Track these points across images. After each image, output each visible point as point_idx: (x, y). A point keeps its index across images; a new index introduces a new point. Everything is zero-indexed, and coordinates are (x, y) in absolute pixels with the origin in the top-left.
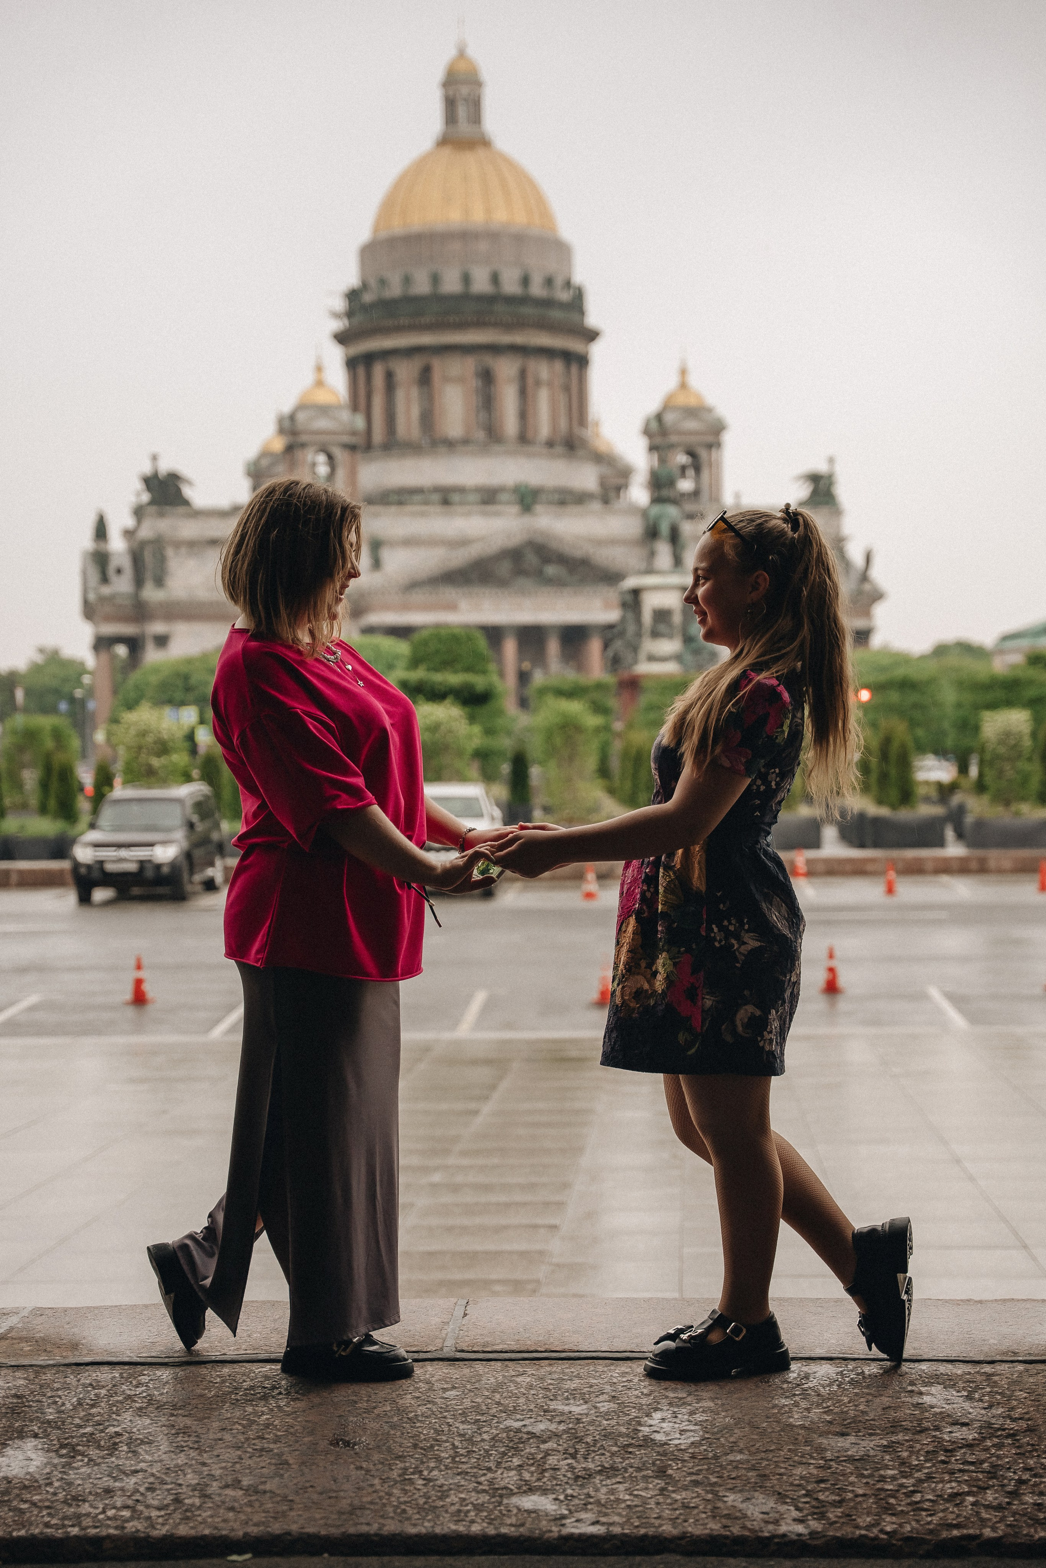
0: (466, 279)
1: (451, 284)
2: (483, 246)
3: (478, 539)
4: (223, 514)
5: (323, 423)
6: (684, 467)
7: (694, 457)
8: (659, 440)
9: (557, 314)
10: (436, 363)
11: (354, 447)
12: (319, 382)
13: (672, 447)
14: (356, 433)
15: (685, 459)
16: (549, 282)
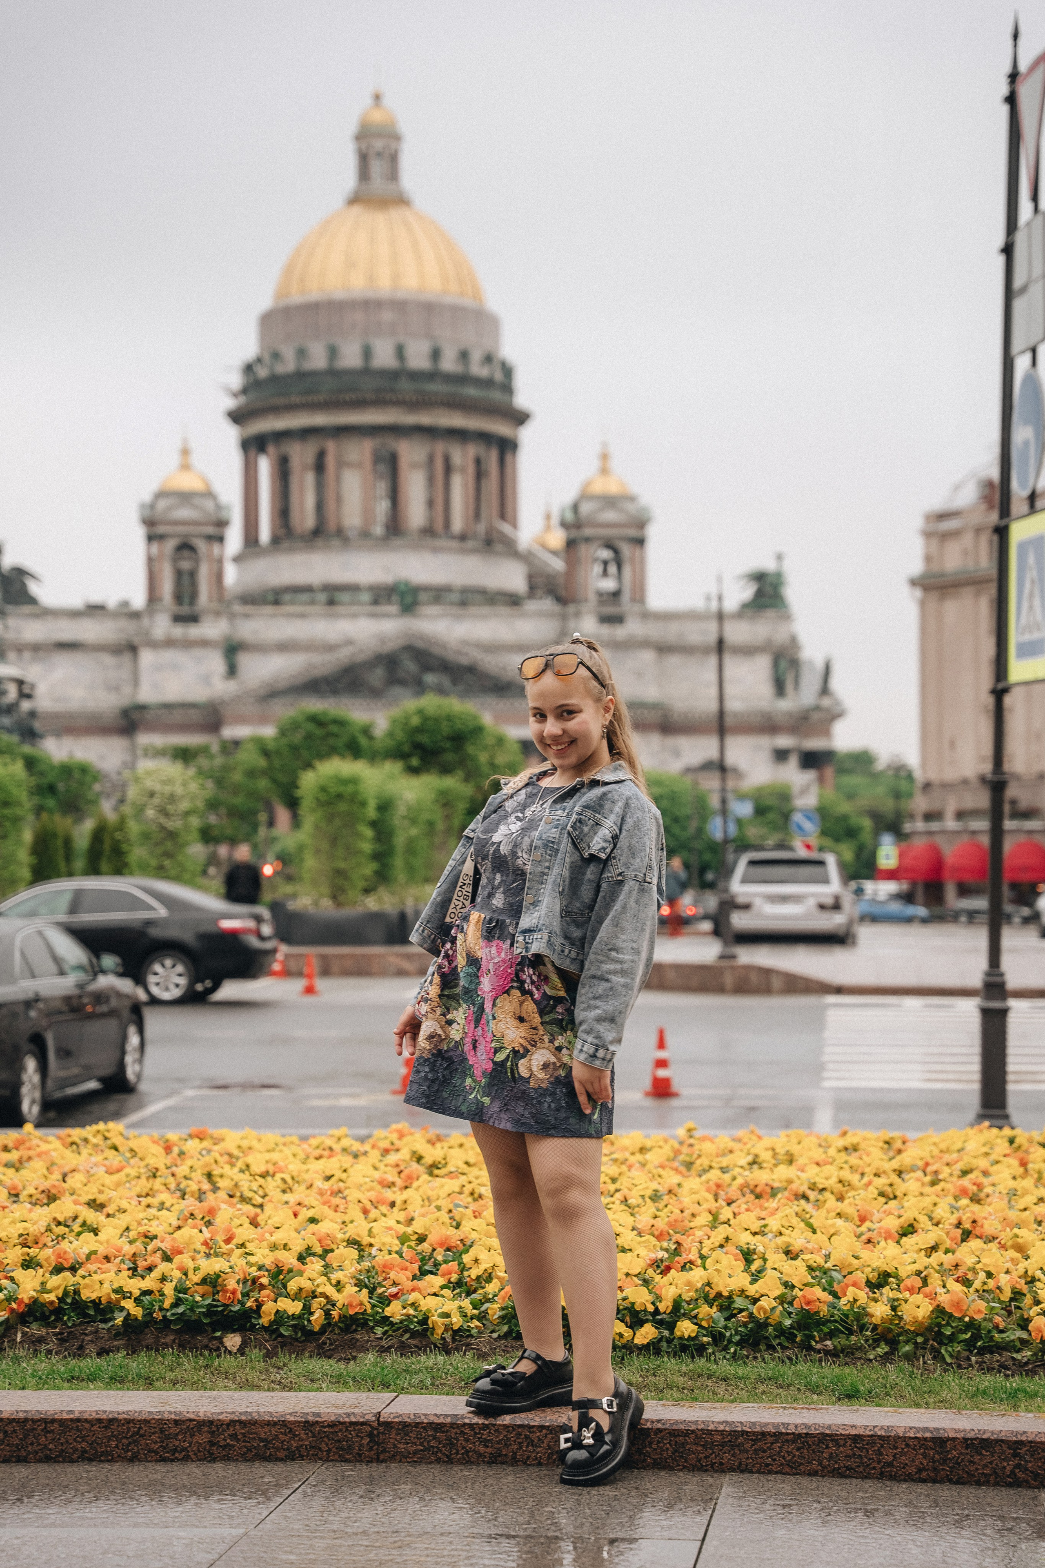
0: (367, 353)
1: (351, 358)
2: (387, 316)
3: (350, 642)
4: (74, 614)
5: (184, 513)
6: (605, 563)
7: (616, 551)
8: (574, 533)
9: (472, 392)
10: (331, 446)
11: (221, 539)
12: (185, 467)
13: (588, 540)
14: (222, 524)
15: (606, 554)
16: (464, 357)
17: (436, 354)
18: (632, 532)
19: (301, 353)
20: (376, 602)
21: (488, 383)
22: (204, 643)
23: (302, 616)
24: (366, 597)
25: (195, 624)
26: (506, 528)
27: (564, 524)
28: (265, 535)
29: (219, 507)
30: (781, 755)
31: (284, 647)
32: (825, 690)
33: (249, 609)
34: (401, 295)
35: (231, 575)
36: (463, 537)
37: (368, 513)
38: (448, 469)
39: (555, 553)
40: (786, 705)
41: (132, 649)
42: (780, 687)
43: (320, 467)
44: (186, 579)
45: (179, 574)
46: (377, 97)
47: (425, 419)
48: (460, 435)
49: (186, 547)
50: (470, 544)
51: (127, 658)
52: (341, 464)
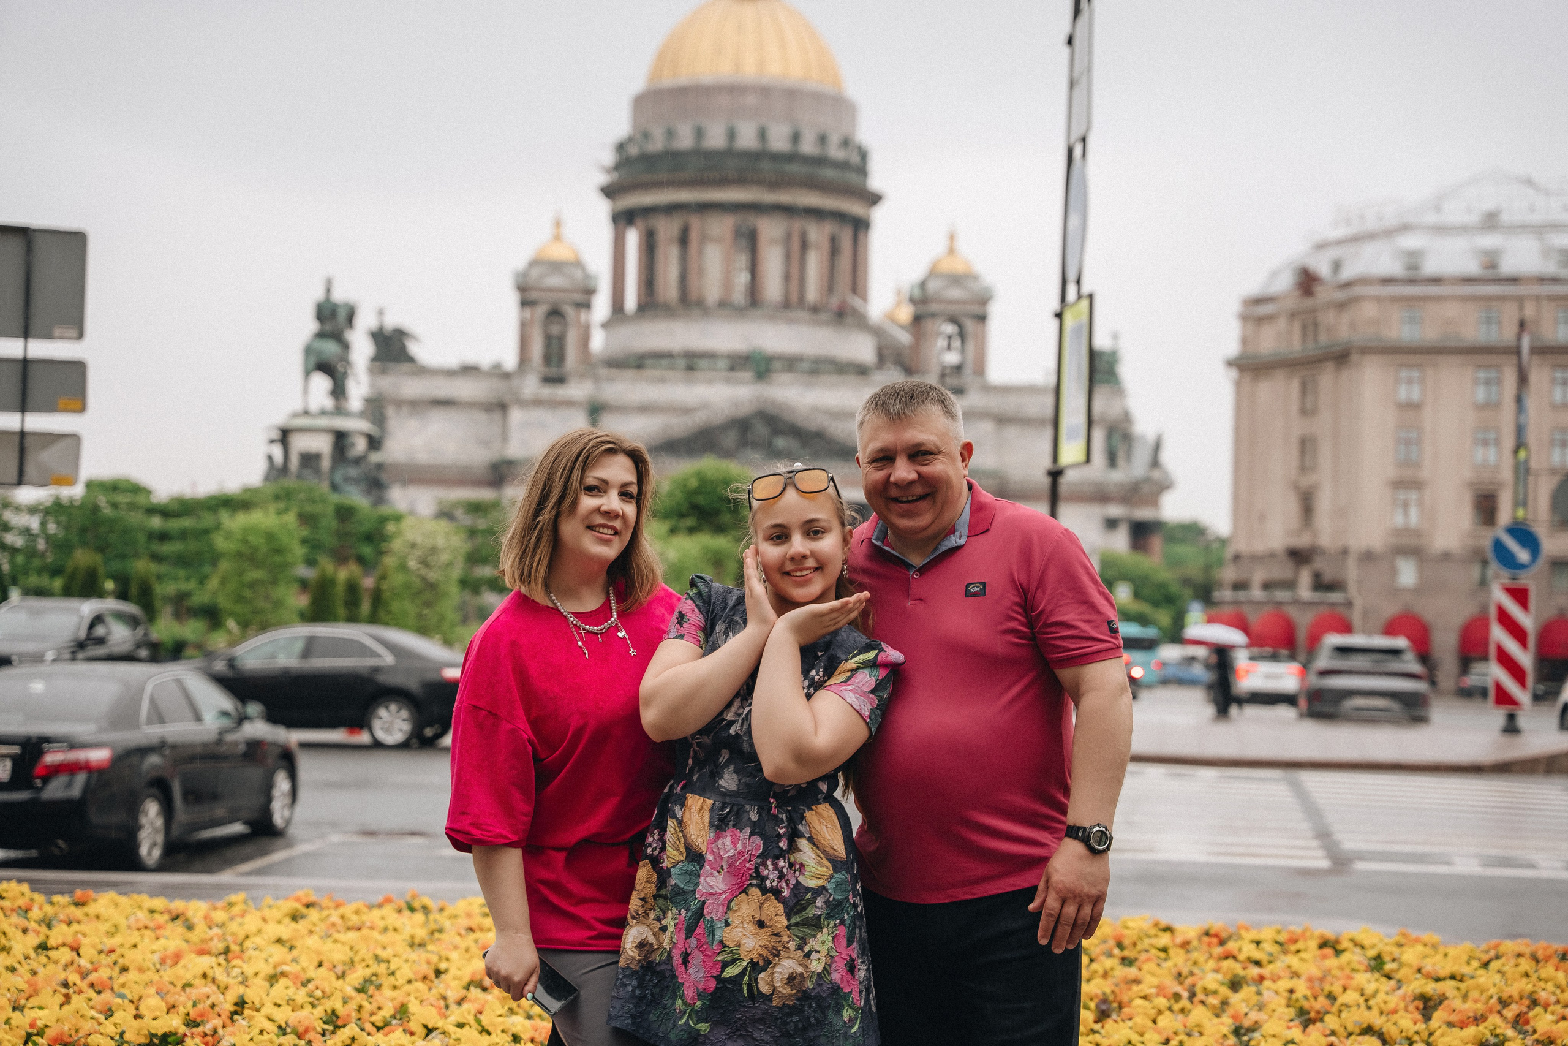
0: (732, 135)
1: (716, 139)
2: (751, 100)
3: (705, 406)
4: (450, 373)
5: (555, 281)
6: (950, 337)
7: (960, 326)
8: (921, 309)
9: (829, 173)
10: (695, 222)
11: (587, 306)
12: (558, 238)
13: (933, 315)
14: (590, 292)
15: (950, 329)
16: (823, 139)
17: (796, 137)
18: (976, 309)
19: (670, 134)
20: (732, 369)
21: (844, 166)
22: (569, 404)
23: (662, 380)
24: (722, 364)
25: (560, 384)
26: (856, 302)
27: (912, 300)
28: (631, 302)
29: (587, 277)
30: (1111, 524)
31: (645, 409)
32: (1155, 463)
33: (614, 371)
34: (765, 81)
35: (598, 342)
36: (815, 309)
37: (727, 285)
38: (804, 245)
39: (902, 327)
40: (1118, 476)
41: (500, 407)
42: (1112, 460)
43: (684, 240)
44: (555, 342)
45: (548, 339)
47: (784, 197)
48: (816, 214)
49: (555, 313)
50: (824, 316)
51: (497, 416)
52: (704, 238)
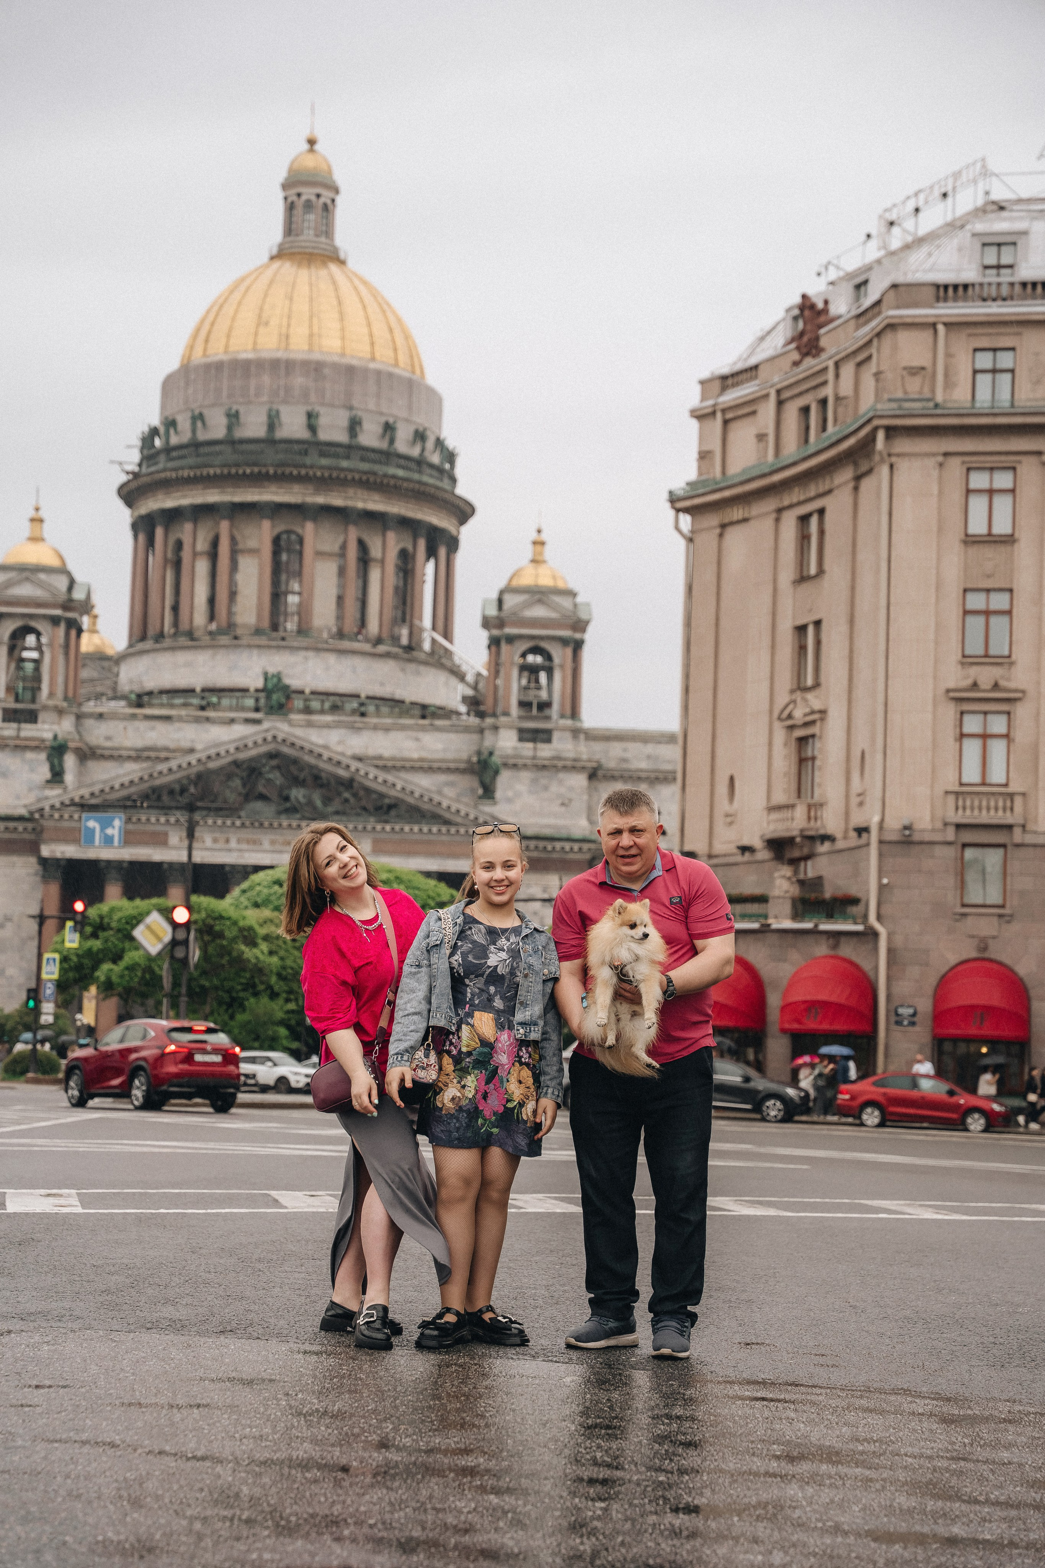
0: (273, 422)
1: (252, 426)
2: (299, 381)
6: (534, 671)
7: (548, 657)
8: (496, 632)
9: (397, 471)
10: (226, 528)
12: (36, 537)
13: (513, 642)
15: (534, 659)
16: (389, 428)
17: (354, 425)
18: (568, 634)
19: (198, 422)
20: (257, 707)
21: (419, 464)
23: (168, 719)
29: (73, 588)
34: (316, 356)
36: (379, 641)
37: (264, 607)
38: (364, 560)
43: (213, 552)
46: (312, 142)
47: (337, 500)
48: (378, 519)
50: (386, 649)
